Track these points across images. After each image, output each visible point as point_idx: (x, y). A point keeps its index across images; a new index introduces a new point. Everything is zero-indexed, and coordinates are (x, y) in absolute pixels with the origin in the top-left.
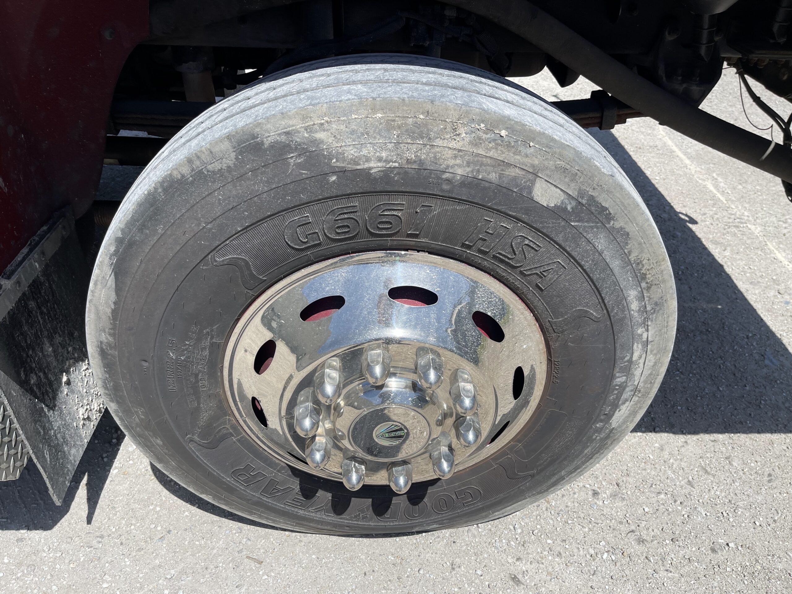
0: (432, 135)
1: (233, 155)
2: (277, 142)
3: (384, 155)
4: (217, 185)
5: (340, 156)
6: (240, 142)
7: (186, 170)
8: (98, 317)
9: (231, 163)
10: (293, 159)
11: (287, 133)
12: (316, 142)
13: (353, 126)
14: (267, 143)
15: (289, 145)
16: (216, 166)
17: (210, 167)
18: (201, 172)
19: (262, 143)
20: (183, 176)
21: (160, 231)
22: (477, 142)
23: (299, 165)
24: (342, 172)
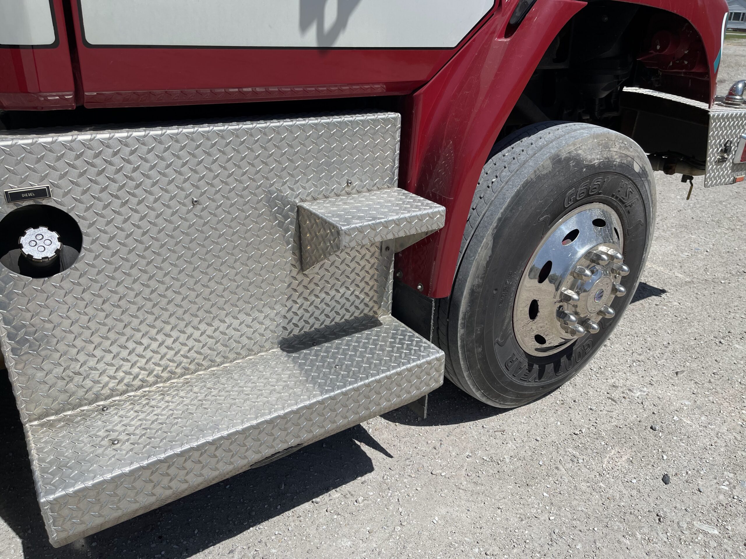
0: (610, 147)
1: (551, 166)
2: (566, 157)
3: (598, 157)
4: (545, 181)
5: (586, 159)
6: (554, 159)
7: (533, 177)
8: (477, 268)
9: (550, 170)
10: (572, 163)
11: (569, 153)
12: (578, 155)
13: (589, 146)
14: (563, 158)
15: (570, 158)
16: (545, 172)
17: (543, 173)
18: (539, 176)
19: (561, 158)
20: (532, 179)
21: (520, 209)
22: (620, 148)
23: (573, 166)
24: (587, 166)
